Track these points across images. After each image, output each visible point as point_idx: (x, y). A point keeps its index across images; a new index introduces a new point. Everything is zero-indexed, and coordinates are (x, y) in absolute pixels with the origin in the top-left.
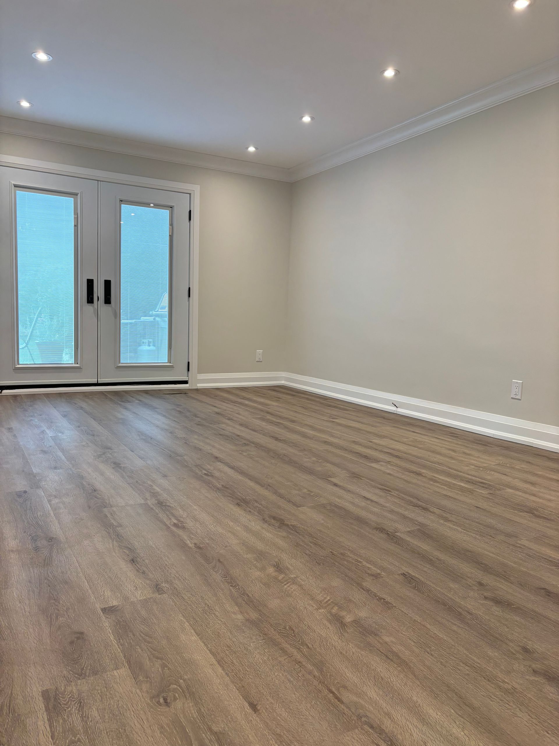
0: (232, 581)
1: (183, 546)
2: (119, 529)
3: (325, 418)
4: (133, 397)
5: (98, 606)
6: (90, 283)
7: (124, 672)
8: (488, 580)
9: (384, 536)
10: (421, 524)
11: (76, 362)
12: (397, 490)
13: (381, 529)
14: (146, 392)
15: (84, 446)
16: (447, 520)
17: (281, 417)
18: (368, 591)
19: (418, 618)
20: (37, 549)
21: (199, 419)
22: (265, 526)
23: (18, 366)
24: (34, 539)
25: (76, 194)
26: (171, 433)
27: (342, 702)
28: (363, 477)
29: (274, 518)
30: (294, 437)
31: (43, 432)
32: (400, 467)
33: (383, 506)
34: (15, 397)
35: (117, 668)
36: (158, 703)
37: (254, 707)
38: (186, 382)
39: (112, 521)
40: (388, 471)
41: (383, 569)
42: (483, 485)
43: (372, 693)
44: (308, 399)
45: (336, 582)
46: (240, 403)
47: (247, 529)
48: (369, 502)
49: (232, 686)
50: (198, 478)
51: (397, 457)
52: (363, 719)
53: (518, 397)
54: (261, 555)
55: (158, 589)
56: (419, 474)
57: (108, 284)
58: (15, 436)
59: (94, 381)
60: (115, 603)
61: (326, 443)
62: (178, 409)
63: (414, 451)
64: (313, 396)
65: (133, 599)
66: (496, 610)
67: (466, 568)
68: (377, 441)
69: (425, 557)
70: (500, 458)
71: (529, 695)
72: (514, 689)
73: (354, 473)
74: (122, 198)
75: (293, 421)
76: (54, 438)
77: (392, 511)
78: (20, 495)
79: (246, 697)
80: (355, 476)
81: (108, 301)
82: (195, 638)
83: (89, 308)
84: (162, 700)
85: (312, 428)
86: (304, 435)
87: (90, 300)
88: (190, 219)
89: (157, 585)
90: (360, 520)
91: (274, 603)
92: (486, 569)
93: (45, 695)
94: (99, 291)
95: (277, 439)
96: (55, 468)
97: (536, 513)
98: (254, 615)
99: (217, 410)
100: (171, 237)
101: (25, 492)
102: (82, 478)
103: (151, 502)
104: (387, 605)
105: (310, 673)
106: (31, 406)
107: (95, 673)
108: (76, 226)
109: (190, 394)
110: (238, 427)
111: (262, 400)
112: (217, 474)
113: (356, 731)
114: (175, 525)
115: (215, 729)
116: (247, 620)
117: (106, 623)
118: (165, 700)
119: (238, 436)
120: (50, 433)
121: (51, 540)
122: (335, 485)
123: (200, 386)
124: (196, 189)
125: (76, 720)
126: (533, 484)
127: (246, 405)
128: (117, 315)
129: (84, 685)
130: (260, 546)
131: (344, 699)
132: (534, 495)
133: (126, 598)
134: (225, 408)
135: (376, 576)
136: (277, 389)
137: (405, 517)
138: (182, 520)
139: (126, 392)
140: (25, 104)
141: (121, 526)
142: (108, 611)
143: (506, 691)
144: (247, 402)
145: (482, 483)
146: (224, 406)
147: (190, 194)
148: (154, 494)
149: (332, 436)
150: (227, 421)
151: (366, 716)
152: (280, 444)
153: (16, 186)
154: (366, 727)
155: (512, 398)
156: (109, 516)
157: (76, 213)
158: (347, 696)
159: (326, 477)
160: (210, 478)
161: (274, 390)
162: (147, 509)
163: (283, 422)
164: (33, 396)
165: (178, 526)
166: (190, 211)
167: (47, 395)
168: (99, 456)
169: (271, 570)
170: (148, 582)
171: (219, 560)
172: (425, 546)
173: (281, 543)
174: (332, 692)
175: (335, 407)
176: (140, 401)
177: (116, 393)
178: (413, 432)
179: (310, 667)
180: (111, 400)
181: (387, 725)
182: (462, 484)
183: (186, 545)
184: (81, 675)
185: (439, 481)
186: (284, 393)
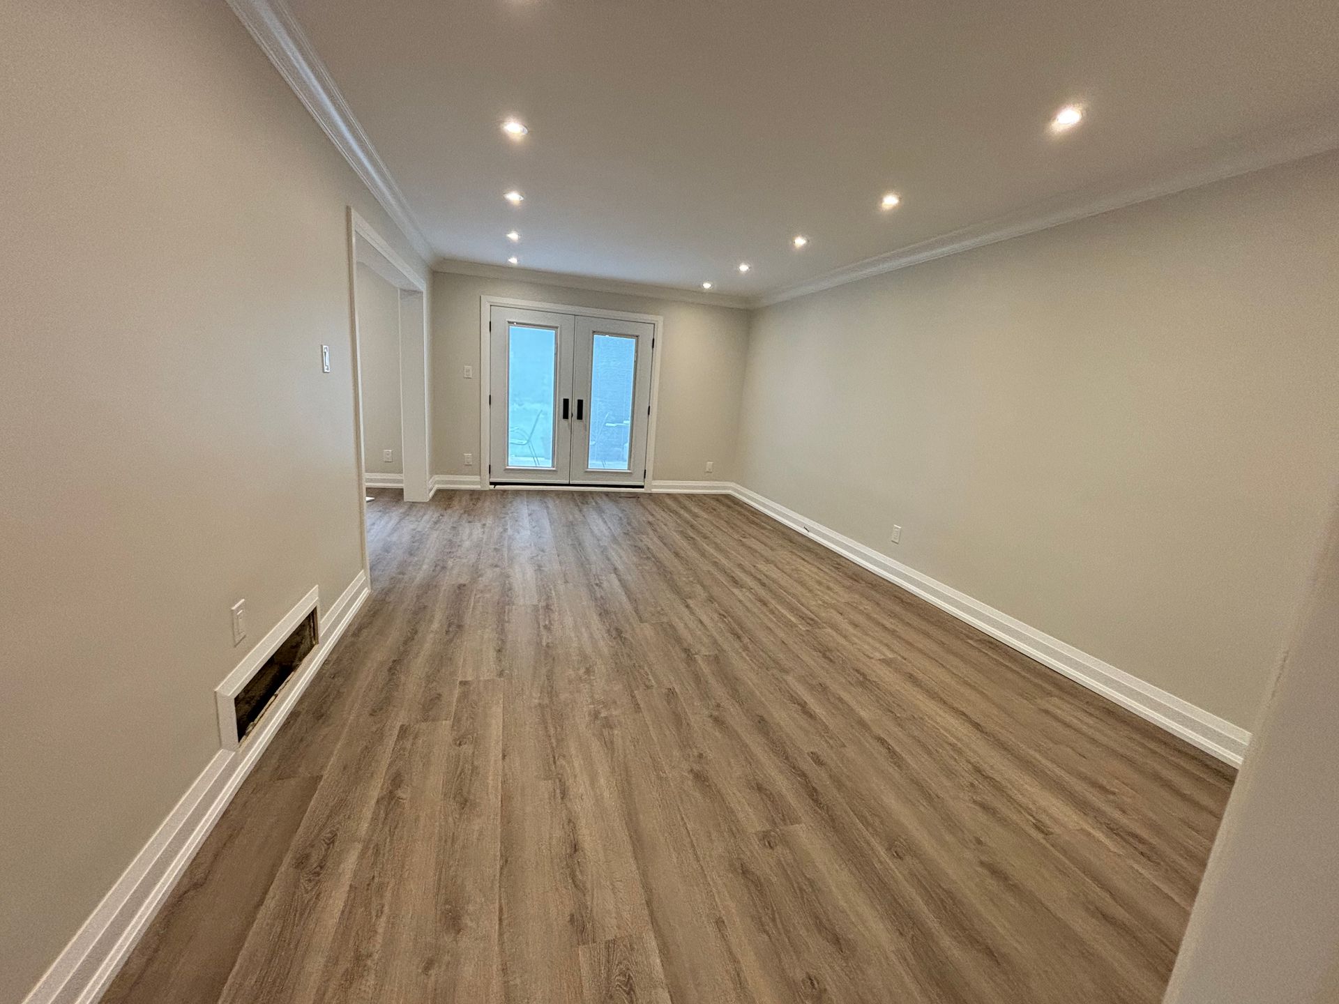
0: (550, 676)
1: (539, 644)
2: (507, 624)
3: (736, 537)
4: (593, 499)
5: (460, 679)
6: (566, 402)
7: (449, 723)
8: (727, 703)
9: (683, 655)
10: (722, 651)
11: (553, 466)
12: (732, 617)
13: (687, 651)
14: (607, 494)
15: (526, 547)
16: (746, 648)
17: (699, 532)
18: (633, 697)
19: (649, 723)
20: (447, 632)
21: (629, 528)
22: (605, 635)
23: (507, 467)
24: (449, 626)
25: (557, 328)
26: (598, 540)
27: (555, 763)
28: (715, 601)
29: (617, 629)
30: (692, 554)
31: (505, 530)
32: (756, 595)
33: (707, 630)
34: (504, 491)
35: (446, 720)
36: (456, 744)
37: (504, 757)
38: (642, 487)
39: (506, 618)
40: (741, 598)
41: (659, 682)
42: (812, 622)
43: (577, 763)
44: (739, 513)
45: (618, 687)
46: (676, 513)
47: (591, 636)
48: (699, 625)
49: (500, 743)
50: (589, 586)
51: (763, 585)
52: (560, 776)
53: (897, 541)
54: (584, 657)
55: (501, 674)
56: (765, 604)
57: (580, 403)
58: (484, 532)
59: (567, 482)
60: (470, 679)
61: (715, 564)
62: (620, 515)
63: (784, 580)
64: (746, 509)
65: (482, 678)
66: (710, 725)
67: (719, 692)
68: (762, 566)
69: (698, 678)
70: (856, 596)
71: (672, 784)
72: (667, 777)
73: (712, 597)
74: (595, 330)
75: (705, 537)
76: (510, 537)
77: (711, 636)
78: (461, 587)
79: (504, 751)
80: (711, 599)
81: (580, 416)
82: (500, 710)
83: (565, 423)
84: (458, 742)
85: (718, 547)
86: (703, 554)
87: (566, 416)
88: (653, 347)
89: (502, 670)
90: (679, 640)
91: (564, 696)
92: (735, 694)
93: (402, 726)
94: (573, 409)
95: (677, 554)
96: (496, 566)
97: (828, 653)
98: (546, 701)
99: (651, 519)
100: (636, 362)
101: (464, 585)
102: (508, 577)
103: (543, 604)
104: (637, 708)
105: (551, 744)
106: (511, 502)
107: (433, 720)
108: (556, 354)
109: (641, 500)
110: (655, 539)
111: (696, 510)
112: (605, 584)
113: (550, 781)
114: (545, 627)
115: (476, 763)
116: (540, 704)
117: (457, 692)
118: (460, 742)
119: (648, 548)
120: (510, 532)
121: (460, 627)
122: (687, 606)
123: (654, 490)
124: (659, 320)
125: (408, 746)
126: (856, 626)
127: (680, 516)
128: (587, 429)
129: (424, 725)
130: (589, 651)
131: (558, 763)
132: (845, 637)
133: (478, 677)
134: (659, 517)
135: (648, 687)
136: (720, 498)
137: (715, 642)
138: (552, 622)
139: (591, 493)
140: (513, 261)
141: (508, 622)
142: (463, 683)
143: (660, 778)
144: (682, 512)
145: (812, 620)
146: (660, 514)
147: (654, 324)
148: (549, 598)
149: (728, 557)
150: (651, 532)
151: (562, 775)
152: (676, 562)
153: (509, 322)
154: (557, 781)
155: (893, 541)
156: (507, 612)
157: (556, 344)
158: (561, 762)
159: (684, 598)
160: (596, 588)
161: (718, 500)
162: (536, 609)
163: (696, 538)
164: (517, 492)
165: (547, 628)
166: (653, 340)
167: (528, 491)
168: (532, 558)
169: (582, 671)
170: (498, 668)
171: (554, 659)
172: (705, 668)
173: (605, 650)
174: (554, 758)
175: (757, 524)
176: (596, 503)
177: (582, 494)
178: (804, 559)
179: (553, 740)
180: (574, 500)
181: (570, 782)
182: (793, 619)
183: (541, 642)
184: (426, 720)
185: (776, 612)
186: (724, 504)
